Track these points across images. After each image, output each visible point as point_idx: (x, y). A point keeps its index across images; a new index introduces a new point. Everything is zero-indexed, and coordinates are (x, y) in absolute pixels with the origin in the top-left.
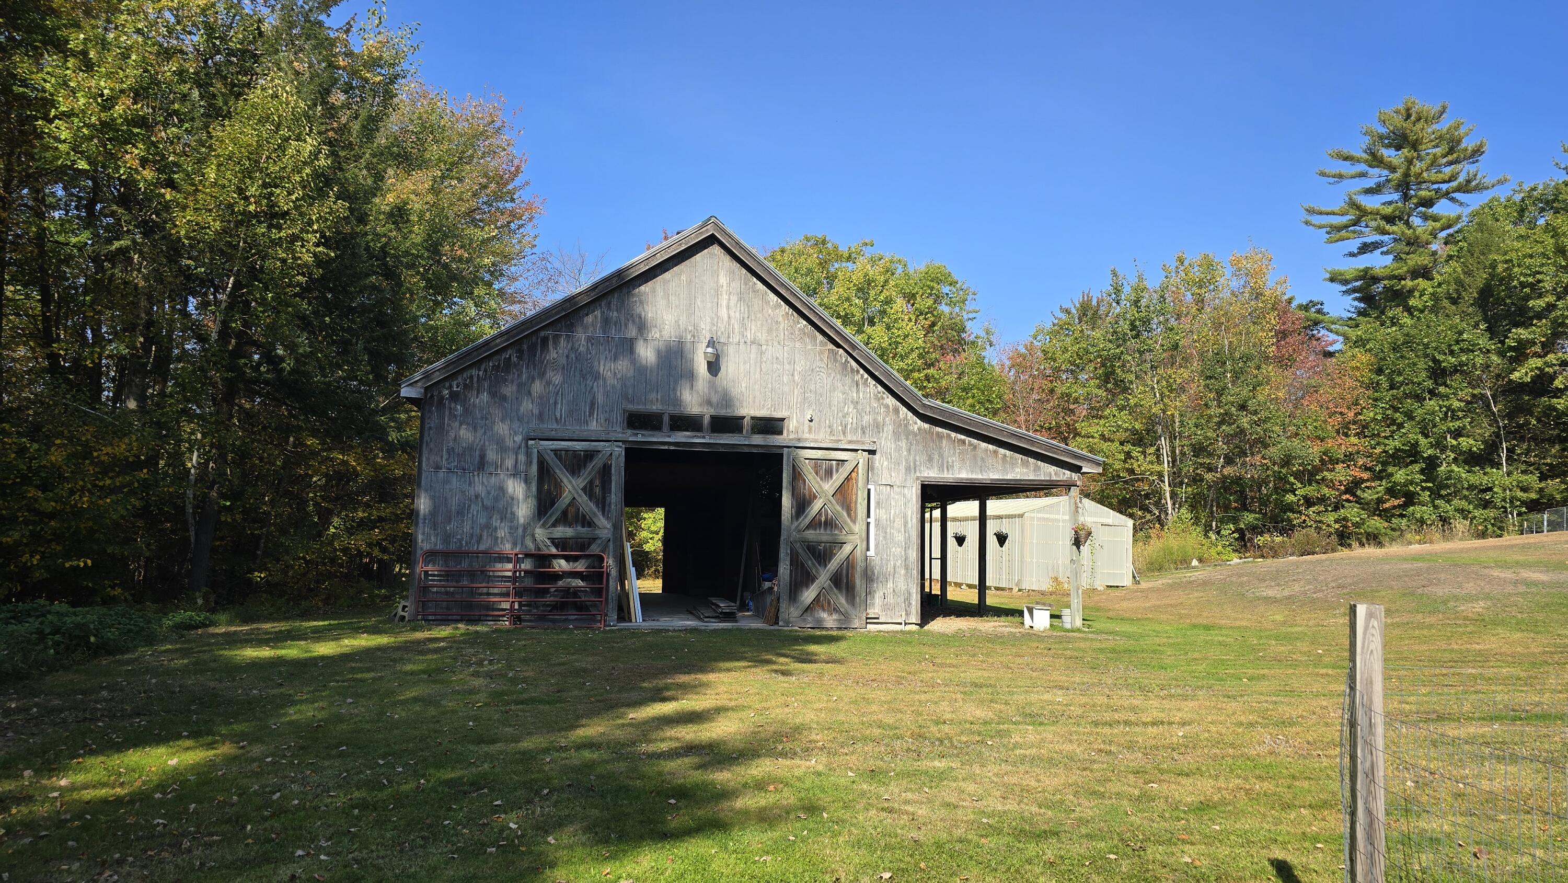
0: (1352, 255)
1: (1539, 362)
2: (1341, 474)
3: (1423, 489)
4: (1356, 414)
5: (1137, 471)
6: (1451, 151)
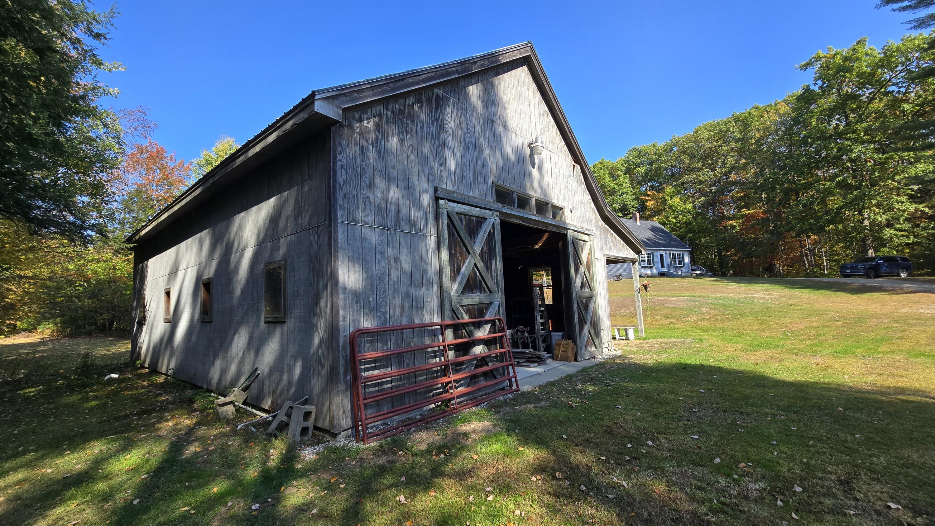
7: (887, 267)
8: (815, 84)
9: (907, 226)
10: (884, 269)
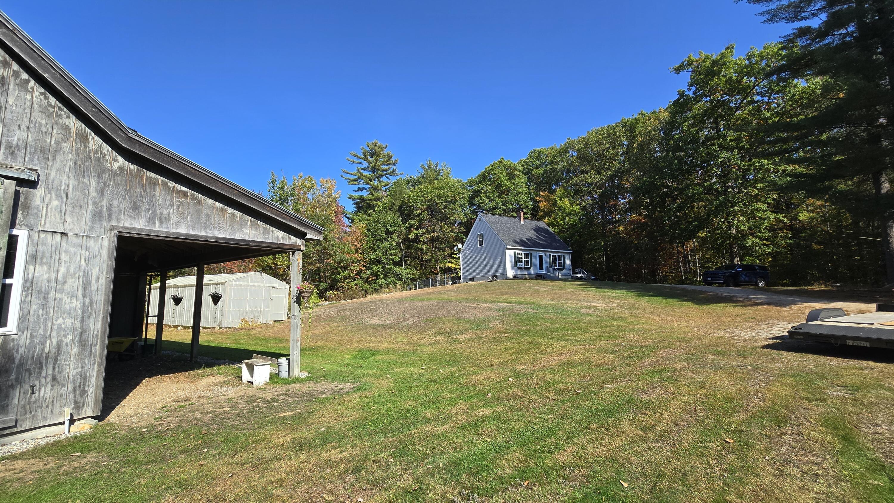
0: (356, 191)
1: (416, 232)
2: (356, 267)
3: (381, 274)
4: (361, 245)
5: (279, 264)
6: (389, 160)
7: (746, 275)
8: (689, 89)
9: (767, 235)
10: (743, 278)
